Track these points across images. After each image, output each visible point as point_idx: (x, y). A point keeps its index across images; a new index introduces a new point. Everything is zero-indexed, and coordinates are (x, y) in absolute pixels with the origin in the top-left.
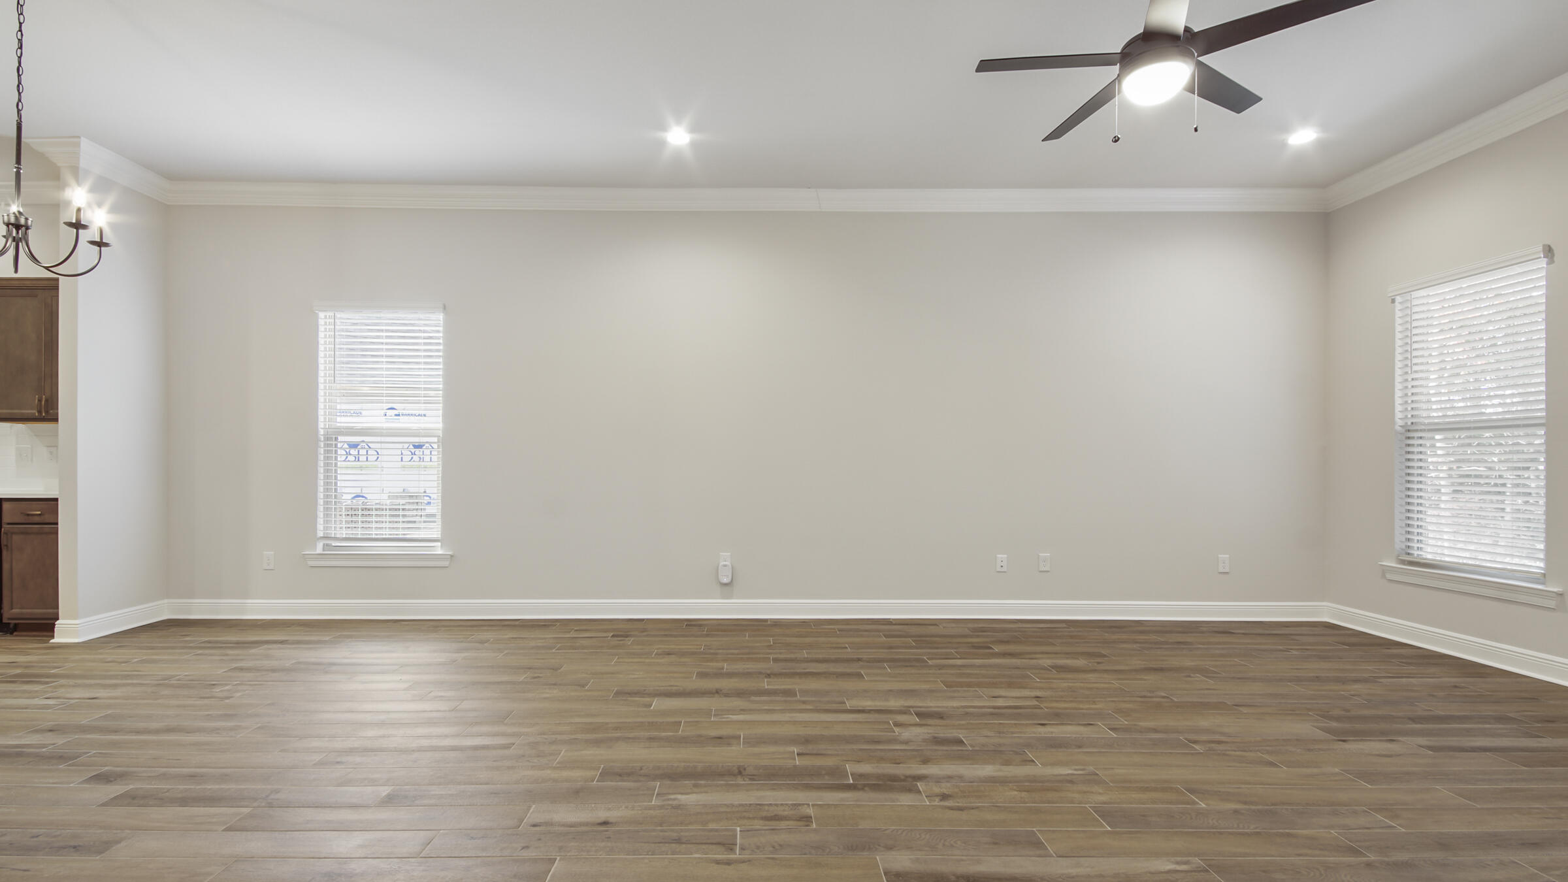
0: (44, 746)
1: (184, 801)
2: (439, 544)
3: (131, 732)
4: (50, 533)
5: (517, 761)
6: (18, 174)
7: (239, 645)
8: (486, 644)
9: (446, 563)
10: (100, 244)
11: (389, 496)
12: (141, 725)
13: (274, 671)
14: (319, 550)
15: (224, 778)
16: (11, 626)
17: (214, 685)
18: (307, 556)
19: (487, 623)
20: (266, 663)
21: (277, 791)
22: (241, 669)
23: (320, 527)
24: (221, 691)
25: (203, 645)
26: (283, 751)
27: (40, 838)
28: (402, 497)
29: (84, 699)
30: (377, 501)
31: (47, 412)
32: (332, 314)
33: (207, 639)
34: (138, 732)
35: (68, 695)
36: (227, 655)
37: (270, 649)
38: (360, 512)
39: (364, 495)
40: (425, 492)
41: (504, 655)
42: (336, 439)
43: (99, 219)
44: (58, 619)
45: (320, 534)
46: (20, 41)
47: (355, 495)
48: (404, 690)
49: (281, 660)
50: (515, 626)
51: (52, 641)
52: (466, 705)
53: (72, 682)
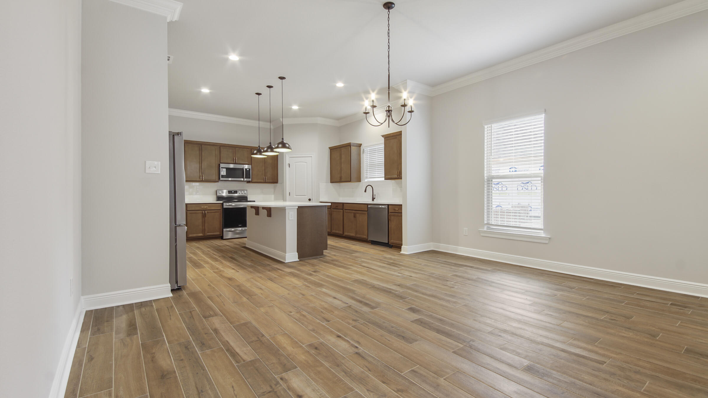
0: (397, 291)
1: (438, 331)
2: (542, 231)
3: (421, 293)
4: (399, 216)
5: (610, 376)
6: (389, 93)
7: (456, 265)
8: (573, 290)
9: (547, 242)
10: (411, 112)
11: (512, 207)
12: (424, 291)
13: (469, 279)
14: (485, 229)
15: (452, 325)
16: (391, 246)
17: (447, 280)
18: (480, 231)
19: (572, 277)
20: (466, 275)
21: (473, 341)
22: (457, 276)
23: (486, 219)
24: (450, 284)
25: (443, 262)
26: (474, 320)
27: (394, 329)
28: (518, 207)
29: (408, 276)
30: (507, 209)
31: (399, 176)
32: (490, 125)
33: (445, 260)
34: (423, 294)
35: (404, 273)
36: (451, 268)
37: (467, 269)
38: (500, 213)
39: (501, 206)
40: (529, 205)
41: (586, 299)
42: (492, 181)
43: (411, 103)
44: (402, 245)
45: (486, 222)
46: (389, 46)
47: (497, 205)
48: (529, 305)
49: (471, 275)
50: (591, 282)
51: (401, 252)
52: (566, 324)
53: (405, 268)
